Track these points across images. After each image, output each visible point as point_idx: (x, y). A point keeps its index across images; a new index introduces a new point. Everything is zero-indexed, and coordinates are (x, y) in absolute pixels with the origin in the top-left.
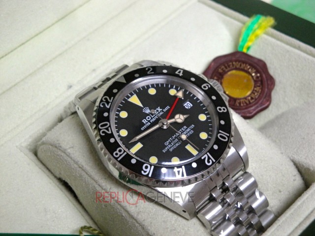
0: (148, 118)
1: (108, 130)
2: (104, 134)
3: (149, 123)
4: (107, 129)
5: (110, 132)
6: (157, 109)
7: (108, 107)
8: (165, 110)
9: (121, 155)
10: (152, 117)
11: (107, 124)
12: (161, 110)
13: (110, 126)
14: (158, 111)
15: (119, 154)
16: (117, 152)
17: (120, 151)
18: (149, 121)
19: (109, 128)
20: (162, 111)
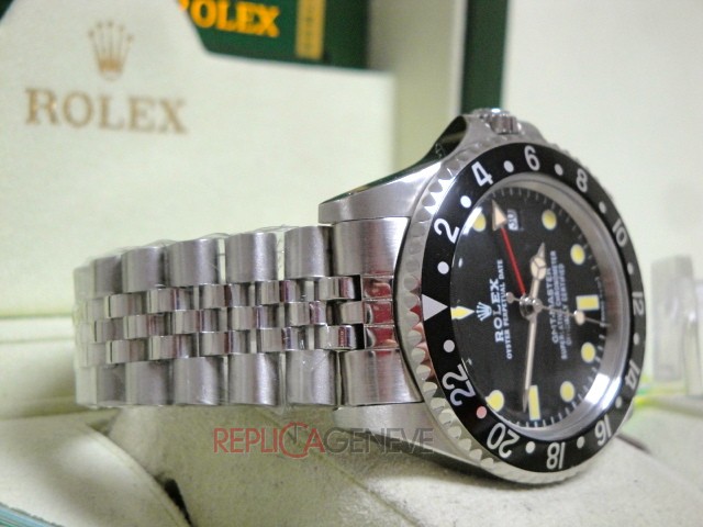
0: (498, 323)
1: (511, 438)
2: (509, 452)
3: (507, 332)
4: (508, 437)
5: (516, 438)
6: (492, 288)
7: (472, 393)
8: (501, 277)
9: (559, 456)
10: (499, 313)
11: (499, 430)
12: (497, 282)
13: (508, 428)
14: (495, 291)
15: (554, 457)
16: (551, 456)
17: (554, 451)
18: (504, 328)
19: (510, 432)
20: (501, 282)
